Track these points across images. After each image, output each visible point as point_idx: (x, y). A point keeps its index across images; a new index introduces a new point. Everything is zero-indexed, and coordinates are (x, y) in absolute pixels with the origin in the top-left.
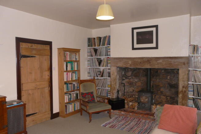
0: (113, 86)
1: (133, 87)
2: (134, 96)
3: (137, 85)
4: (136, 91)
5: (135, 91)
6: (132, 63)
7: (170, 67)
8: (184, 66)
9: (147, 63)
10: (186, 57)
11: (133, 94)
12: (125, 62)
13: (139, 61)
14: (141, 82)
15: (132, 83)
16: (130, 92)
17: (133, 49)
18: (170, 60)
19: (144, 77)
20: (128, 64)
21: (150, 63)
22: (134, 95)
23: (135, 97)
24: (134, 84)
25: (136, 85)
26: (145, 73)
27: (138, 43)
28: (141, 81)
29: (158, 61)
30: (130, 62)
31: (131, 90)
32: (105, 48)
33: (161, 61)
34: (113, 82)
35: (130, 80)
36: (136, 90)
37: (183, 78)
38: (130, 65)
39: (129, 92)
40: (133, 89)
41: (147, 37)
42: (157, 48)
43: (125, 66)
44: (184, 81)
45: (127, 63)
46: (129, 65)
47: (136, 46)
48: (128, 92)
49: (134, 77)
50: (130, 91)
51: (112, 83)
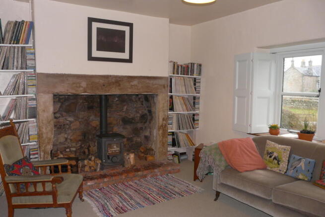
0: (44, 136)
1: (66, 133)
2: (68, 150)
3: (72, 128)
4: (71, 140)
5: (69, 141)
6: (87, 85)
7: (147, 92)
8: (163, 90)
9: (114, 86)
10: (166, 77)
11: (66, 146)
12: (74, 83)
13: (102, 81)
14: (80, 122)
15: (64, 125)
16: (60, 143)
17: (91, 58)
18: (148, 81)
19: (84, 111)
20: (80, 87)
21: (119, 85)
22: (68, 147)
23: (70, 151)
24: (68, 127)
25: (70, 128)
26: (86, 104)
27: (99, 49)
28: (80, 120)
29: (132, 82)
30: (84, 84)
31: (62, 140)
32: (20, 50)
33: (135, 82)
34: (44, 127)
35: (58, 120)
36: (72, 138)
37: (163, 107)
38: (84, 89)
39: (58, 143)
40: (66, 136)
41: (116, 41)
42: (130, 60)
43: (74, 92)
44: (164, 111)
45: (78, 85)
46: (82, 90)
47: (96, 53)
48: (57, 145)
49: (64, 114)
50: (59, 141)
51: (44, 130)
